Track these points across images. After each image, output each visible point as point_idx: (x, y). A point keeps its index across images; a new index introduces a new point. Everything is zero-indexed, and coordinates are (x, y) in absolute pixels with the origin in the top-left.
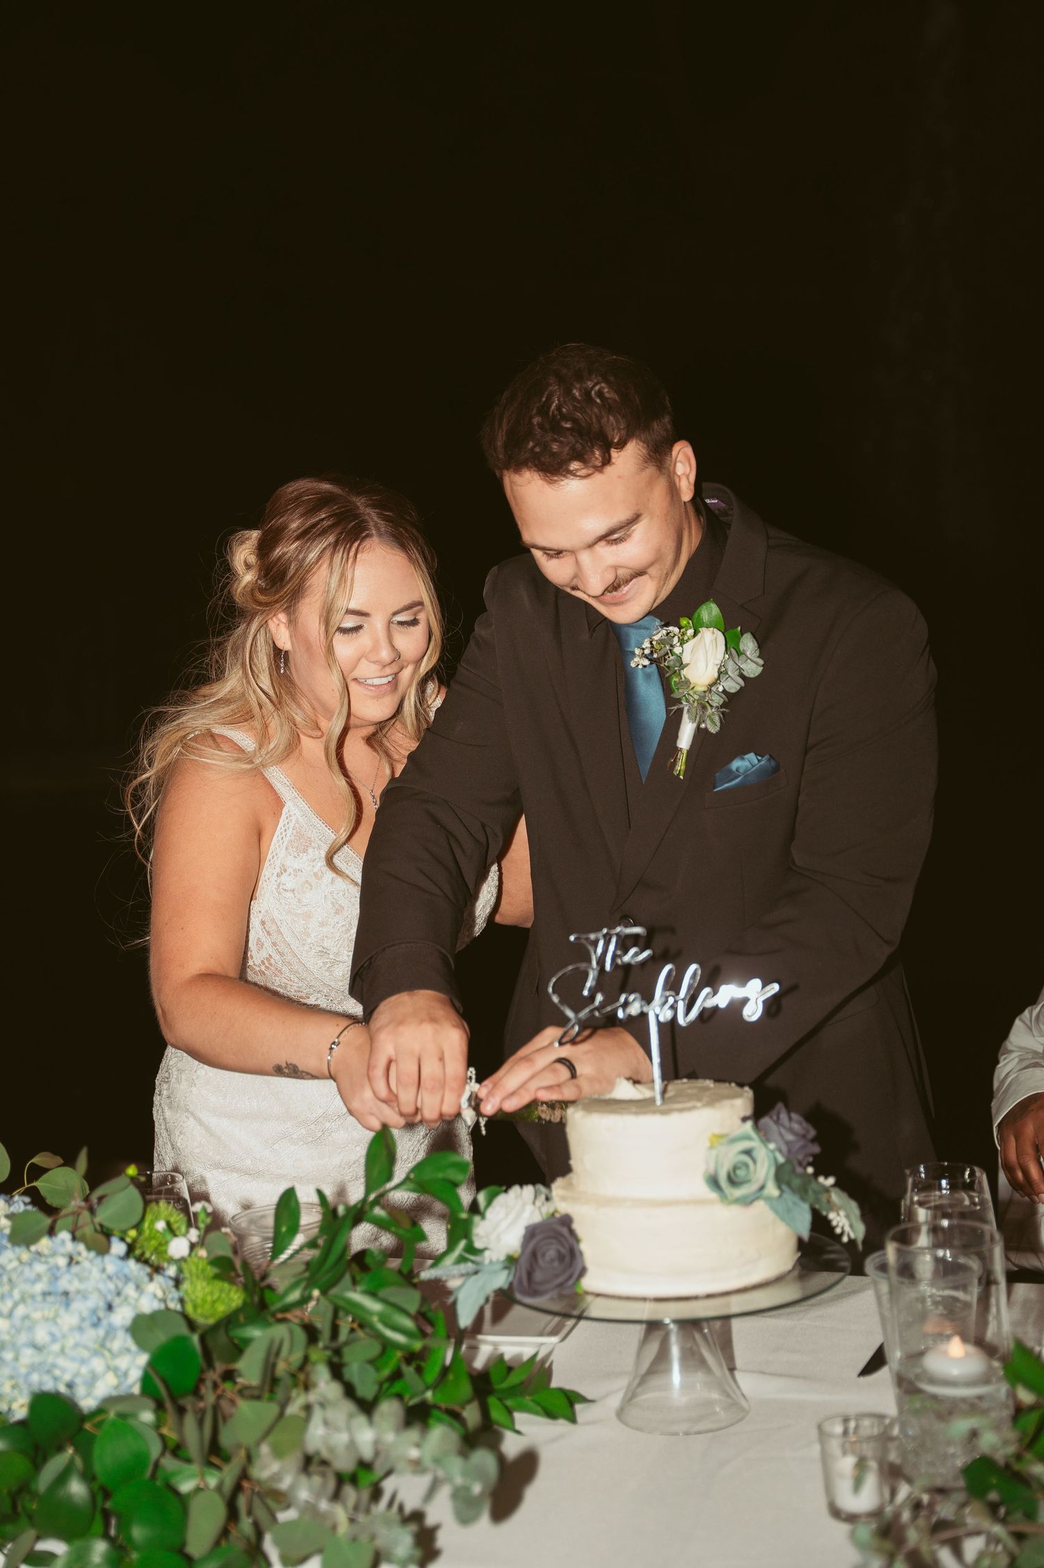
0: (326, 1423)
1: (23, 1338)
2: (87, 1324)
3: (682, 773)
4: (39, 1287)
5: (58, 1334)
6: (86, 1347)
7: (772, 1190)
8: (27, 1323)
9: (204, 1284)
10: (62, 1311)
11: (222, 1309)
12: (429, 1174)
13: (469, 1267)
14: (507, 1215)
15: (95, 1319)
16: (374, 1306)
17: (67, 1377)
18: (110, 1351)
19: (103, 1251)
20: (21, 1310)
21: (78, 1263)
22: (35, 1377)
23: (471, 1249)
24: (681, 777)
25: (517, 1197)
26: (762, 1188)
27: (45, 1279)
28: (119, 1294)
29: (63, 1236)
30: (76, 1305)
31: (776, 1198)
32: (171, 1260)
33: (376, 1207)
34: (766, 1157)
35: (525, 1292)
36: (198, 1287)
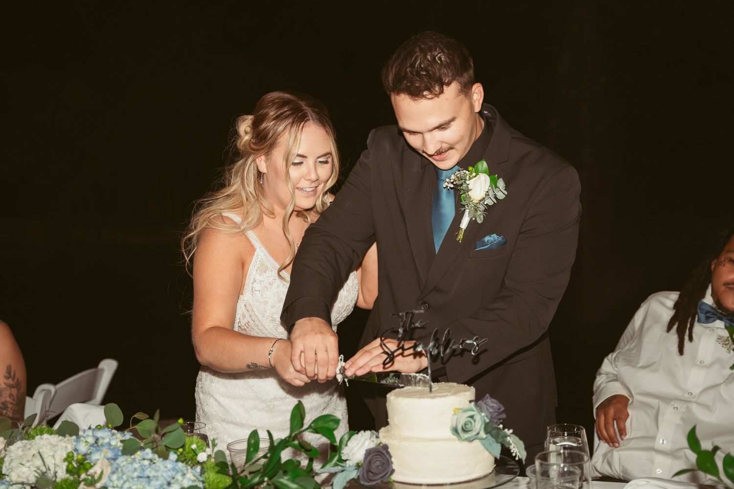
3: (461, 240)
4: (136, 474)
7: (483, 434)
9: (214, 474)
10: (146, 486)
11: (222, 486)
12: (320, 424)
13: (340, 468)
14: (357, 444)
16: (294, 486)
19: (165, 457)
20: (126, 485)
21: (154, 463)
23: (341, 460)
24: (460, 242)
25: (362, 436)
26: (478, 434)
27: (138, 470)
28: (173, 478)
29: (148, 451)
30: (153, 483)
31: (484, 439)
32: (199, 463)
33: (295, 440)
34: (480, 419)
35: (365, 480)
36: (211, 476)
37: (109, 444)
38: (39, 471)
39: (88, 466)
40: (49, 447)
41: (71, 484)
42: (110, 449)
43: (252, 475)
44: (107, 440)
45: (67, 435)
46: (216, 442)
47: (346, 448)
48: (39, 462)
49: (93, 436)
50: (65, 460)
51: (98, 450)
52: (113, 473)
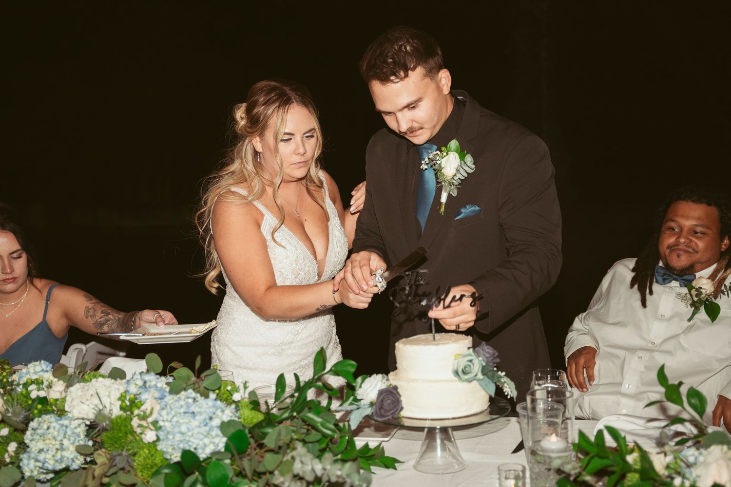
0: (302, 462)
1: (177, 430)
2: (202, 425)
3: (443, 212)
4: (182, 410)
5: (190, 428)
6: (202, 434)
7: (480, 376)
8: (178, 424)
9: (248, 411)
10: (192, 420)
11: (255, 421)
12: (339, 368)
13: (355, 407)
14: (371, 386)
15: (205, 423)
16: (319, 420)
17: (194, 446)
18: (211, 435)
19: (207, 397)
20: (175, 419)
21: (197, 401)
22: (181, 446)
23: (356, 400)
24: (443, 214)
25: (375, 379)
26: (476, 375)
27: (185, 407)
28: (214, 414)
29: (190, 391)
30: (198, 417)
31: (482, 380)
32: (234, 402)
33: (318, 382)
34: (478, 363)
35: (378, 416)
36: (246, 413)
37: (156, 386)
38: (96, 408)
39: (139, 404)
40: (104, 388)
41: (125, 419)
42: (157, 390)
43: (282, 411)
44: (153, 383)
45: (118, 379)
46: (248, 385)
47: (360, 389)
48: (97, 401)
49: (142, 379)
50: (119, 399)
51: (146, 391)
52: (163, 409)
